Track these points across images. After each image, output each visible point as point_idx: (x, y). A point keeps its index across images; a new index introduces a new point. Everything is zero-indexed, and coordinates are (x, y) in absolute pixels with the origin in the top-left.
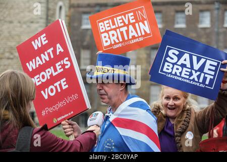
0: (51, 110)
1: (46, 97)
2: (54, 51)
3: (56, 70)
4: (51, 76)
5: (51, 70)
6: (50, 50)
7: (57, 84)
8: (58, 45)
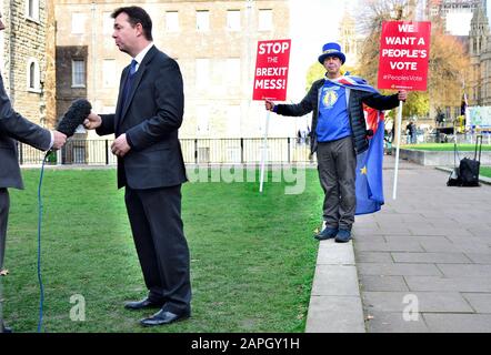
0: (393, 78)
1: (393, 67)
2: (416, 41)
3: (411, 54)
4: (405, 56)
5: (407, 52)
6: (413, 39)
7: (408, 64)
8: (422, 39)
